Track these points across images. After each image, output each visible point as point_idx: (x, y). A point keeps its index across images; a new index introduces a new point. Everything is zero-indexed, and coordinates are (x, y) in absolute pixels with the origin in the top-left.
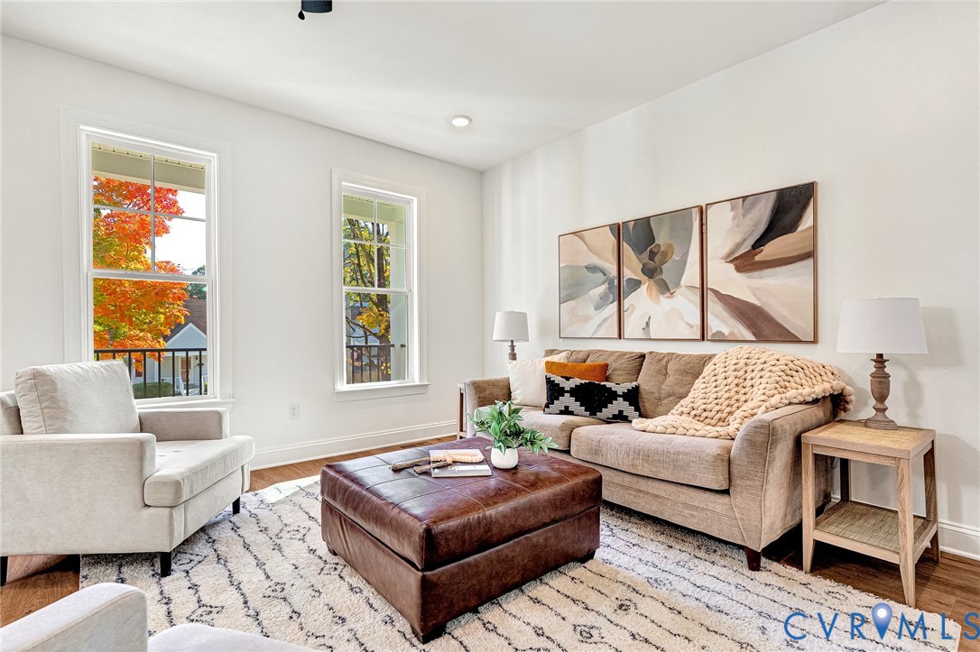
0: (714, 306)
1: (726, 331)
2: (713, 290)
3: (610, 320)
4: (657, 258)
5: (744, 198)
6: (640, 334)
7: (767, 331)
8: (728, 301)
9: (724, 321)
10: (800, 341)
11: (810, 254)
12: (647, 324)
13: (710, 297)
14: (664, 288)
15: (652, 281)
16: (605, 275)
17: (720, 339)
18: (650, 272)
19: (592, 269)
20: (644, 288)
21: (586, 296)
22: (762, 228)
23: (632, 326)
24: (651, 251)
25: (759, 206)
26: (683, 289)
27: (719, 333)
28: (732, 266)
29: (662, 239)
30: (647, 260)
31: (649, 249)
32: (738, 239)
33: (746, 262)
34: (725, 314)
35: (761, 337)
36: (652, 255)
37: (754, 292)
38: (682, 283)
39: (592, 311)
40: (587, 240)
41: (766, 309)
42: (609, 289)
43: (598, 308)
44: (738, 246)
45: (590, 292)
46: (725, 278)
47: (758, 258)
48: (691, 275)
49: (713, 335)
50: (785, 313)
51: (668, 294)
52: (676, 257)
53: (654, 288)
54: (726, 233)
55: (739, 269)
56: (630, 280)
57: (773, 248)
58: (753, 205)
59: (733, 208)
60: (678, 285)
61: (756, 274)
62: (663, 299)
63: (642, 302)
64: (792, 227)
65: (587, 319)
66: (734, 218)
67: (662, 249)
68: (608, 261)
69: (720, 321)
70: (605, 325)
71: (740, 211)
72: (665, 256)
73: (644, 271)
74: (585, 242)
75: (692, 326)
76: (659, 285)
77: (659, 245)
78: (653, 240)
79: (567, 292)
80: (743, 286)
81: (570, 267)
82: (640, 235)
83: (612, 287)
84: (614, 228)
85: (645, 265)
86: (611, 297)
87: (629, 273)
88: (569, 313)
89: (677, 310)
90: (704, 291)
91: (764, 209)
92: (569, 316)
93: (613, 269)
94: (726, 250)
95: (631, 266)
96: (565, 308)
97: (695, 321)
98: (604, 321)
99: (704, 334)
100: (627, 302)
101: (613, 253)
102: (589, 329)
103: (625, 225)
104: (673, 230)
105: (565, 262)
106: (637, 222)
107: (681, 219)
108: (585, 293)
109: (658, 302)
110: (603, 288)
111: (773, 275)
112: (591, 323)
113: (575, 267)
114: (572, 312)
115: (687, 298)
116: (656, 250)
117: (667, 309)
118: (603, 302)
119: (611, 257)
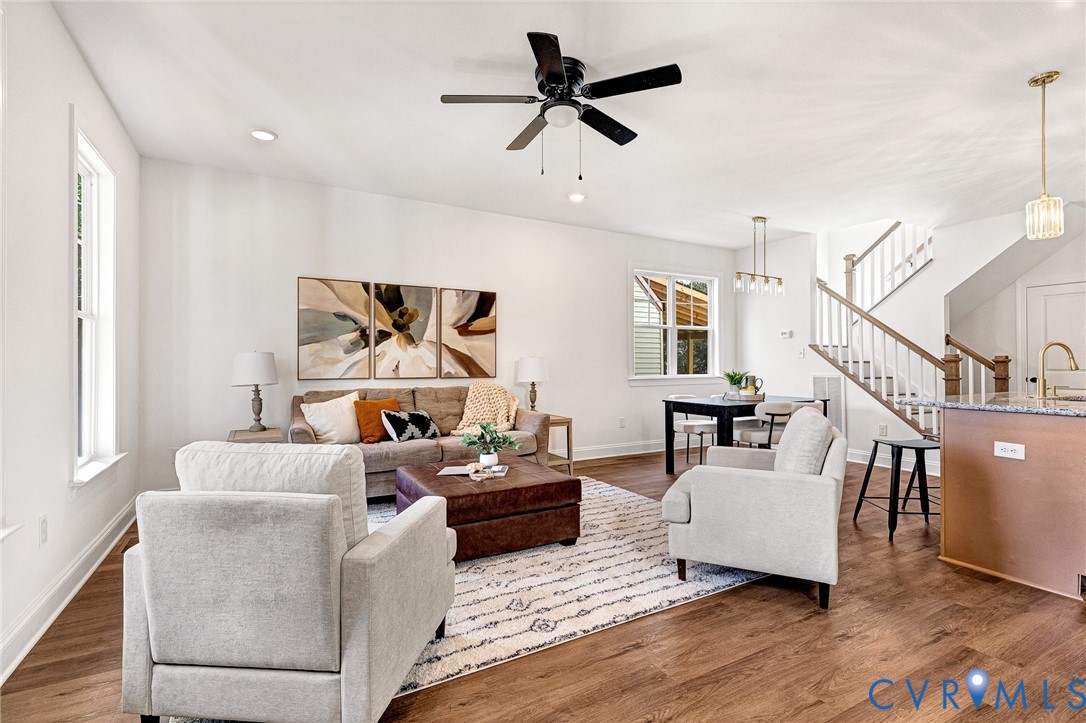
0: (446, 356)
1: (453, 372)
2: (445, 345)
3: (361, 363)
4: (405, 318)
5: (464, 291)
6: (391, 374)
7: (474, 370)
8: (454, 352)
9: (452, 365)
10: (489, 377)
11: (493, 331)
12: (397, 366)
13: (443, 348)
14: (411, 340)
15: (401, 334)
16: (356, 324)
17: (449, 376)
18: (400, 327)
19: (344, 317)
20: (394, 339)
21: (335, 340)
22: (472, 312)
23: (384, 367)
24: (400, 311)
25: (471, 298)
26: (425, 342)
27: (449, 372)
28: (456, 331)
29: (409, 303)
30: (397, 318)
31: (398, 310)
32: (460, 315)
33: (464, 330)
34: (452, 361)
35: (472, 375)
36: (401, 315)
37: (469, 348)
38: (425, 338)
39: (341, 354)
40: (336, 289)
41: (474, 358)
42: (360, 336)
43: (347, 352)
44: (460, 319)
45: (339, 338)
46: (452, 338)
47: (470, 328)
48: (430, 333)
49: (445, 374)
50: (483, 361)
51: (414, 345)
52: (420, 319)
53: (403, 340)
54: (452, 310)
55: (460, 334)
56: (381, 332)
57: (479, 324)
58: (468, 296)
59: (457, 295)
60: (421, 339)
61: (469, 337)
62: (410, 349)
63: (393, 347)
64: (486, 314)
65: (335, 362)
66: (458, 302)
67: (410, 311)
68: (360, 312)
69: (450, 365)
70: (356, 368)
71: (461, 298)
72: (412, 318)
73: (396, 325)
74: (333, 291)
75: (431, 369)
76: (407, 338)
77: (407, 309)
78: (401, 303)
79: (308, 335)
80: (463, 344)
81: (314, 311)
82: (391, 298)
83: (364, 335)
84: (366, 286)
85: (395, 321)
86: (363, 344)
87: (381, 326)
88: (311, 355)
89: (421, 358)
90: (440, 346)
91: (473, 301)
92: (312, 358)
93: (364, 320)
94: (453, 321)
95: (384, 322)
96: (305, 349)
97: (433, 365)
98: (355, 364)
99: (440, 374)
100: (379, 349)
101: (366, 307)
102: (337, 371)
103: (377, 286)
104: (418, 299)
105: (307, 305)
106: (388, 286)
107: (424, 293)
108: (333, 338)
109: (406, 350)
110: (354, 335)
111: (477, 339)
112: (339, 365)
113: (320, 312)
114: (316, 354)
115: (428, 349)
116: (404, 312)
117: (413, 356)
118: (353, 347)
119: (362, 309)
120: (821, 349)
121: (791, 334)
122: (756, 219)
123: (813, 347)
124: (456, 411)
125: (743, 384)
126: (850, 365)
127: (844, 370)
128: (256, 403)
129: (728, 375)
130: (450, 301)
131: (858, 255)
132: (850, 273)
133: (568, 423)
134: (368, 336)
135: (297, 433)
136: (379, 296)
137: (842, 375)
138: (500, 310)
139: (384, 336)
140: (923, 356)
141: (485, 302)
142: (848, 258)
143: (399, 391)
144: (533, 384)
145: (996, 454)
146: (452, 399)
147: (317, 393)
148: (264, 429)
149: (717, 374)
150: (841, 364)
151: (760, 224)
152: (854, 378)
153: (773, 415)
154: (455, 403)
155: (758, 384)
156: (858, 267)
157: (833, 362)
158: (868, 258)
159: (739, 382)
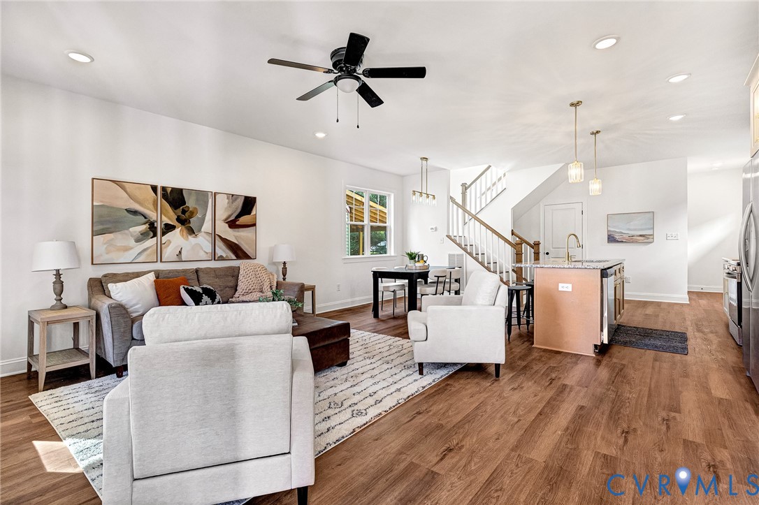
0: (219, 243)
1: (224, 256)
2: (218, 235)
3: (149, 250)
4: (187, 214)
5: (233, 195)
6: (175, 258)
7: (240, 254)
8: (225, 241)
9: (224, 250)
10: (251, 258)
11: (254, 225)
12: (180, 252)
13: (217, 238)
14: (191, 231)
15: (183, 227)
16: (146, 218)
17: (222, 258)
18: (183, 221)
19: (135, 213)
20: (177, 230)
21: (126, 231)
22: (239, 210)
23: (169, 252)
24: (183, 209)
25: (238, 200)
26: (202, 234)
27: (221, 256)
28: (227, 225)
29: (191, 203)
30: (180, 214)
31: (181, 208)
32: (230, 213)
33: (232, 224)
34: (224, 247)
35: (238, 257)
36: (184, 212)
37: (236, 237)
38: (202, 230)
39: (132, 242)
40: (128, 190)
41: (240, 245)
42: (149, 228)
43: (138, 241)
44: (230, 216)
45: (130, 229)
46: (224, 231)
47: (237, 223)
48: (207, 226)
49: (219, 257)
50: (247, 247)
51: (194, 235)
52: (199, 215)
53: (185, 232)
54: (224, 209)
55: (230, 227)
56: (166, 225)
57: (244, 220)
58: (236, 199)
59: (228, 198)
60: (200, 231)
61: (237, 230)
62: (191, 238)
63: (177, 238)
64: (249, 213)
65: (127, 249)
66: (228, 203)
67: (191, 209)
68: (149, 209)
69: (222, 250)
70: (146, 253)
71: (231, 200)
72: (192, 214)
73: (179, 220)
74: (125, 191)
75: (207, 253)
76: (188, 230)
77: (188, 207)
78: (184, 203)
79: (101, 227)
80: (231, 235)
81: (108, 207)
82: (175, 198)
83: (152, 227)
84: (154, 188)
85: (178, 217)
86: (152, 234)
87: (166, 220)
88: (105, 244)
89: (199, 244)
90: (215, 236)
91: (240, 202)
92: (105, 246)
93: (153, 215)
94: (224, 217)
95: (168, 216)
96: (99, 239)
97: (209, 249)
98: (145, 250)
99: (215, 257)
100: (165, 238)
101: (153, 205)
102: (130, 256)
103: (164, 189)
104: (197, 200)
105: (102, 202)
106: (173, 189)
107: (202, 195)
108: (124, 229)
109: (187, 239)
110: (144, 227)
111: (243, 231)
112: (131, 252)
113: (113, 208)
114: (109, 243)
115: (205, 238)
116: (186, 209)
117: (193, 244)
118: (143, 237)
119: (151, 207)
120: (453, 237)
121: (436, 229)
122: (423, 159)
123: (448, 236)
124: (231, 284)
125: (417, 259)
126: (468, 248)
127: (465, 250)
128: (58, 286)
129: (408, 254)
130: (222, 202)
131: (468, 184)
132: (464, 194)
133: (312, 289)
134: (156, 228)
135: (114, 307)
136: (165, 196)
137: (464, 253)
138: (259, 209)
139: (168, 228)
140: (505, 241)
141: (249, 204)
142: (463, 185)
143: (185, 271)
144: (285, 263)
145: (560, 290)
146: (227, 276)
147: (115, 275)
148: (66, 307)
149: (393, 254)
150: (463, 246)
151: (424, 162)
152: (470, 254)
153: (438, 277)
154: (230, 278)
155: (425, 259)
156: (468, 190)
157: (459, 245)
158: (473, 186)
159: (415, 258)
